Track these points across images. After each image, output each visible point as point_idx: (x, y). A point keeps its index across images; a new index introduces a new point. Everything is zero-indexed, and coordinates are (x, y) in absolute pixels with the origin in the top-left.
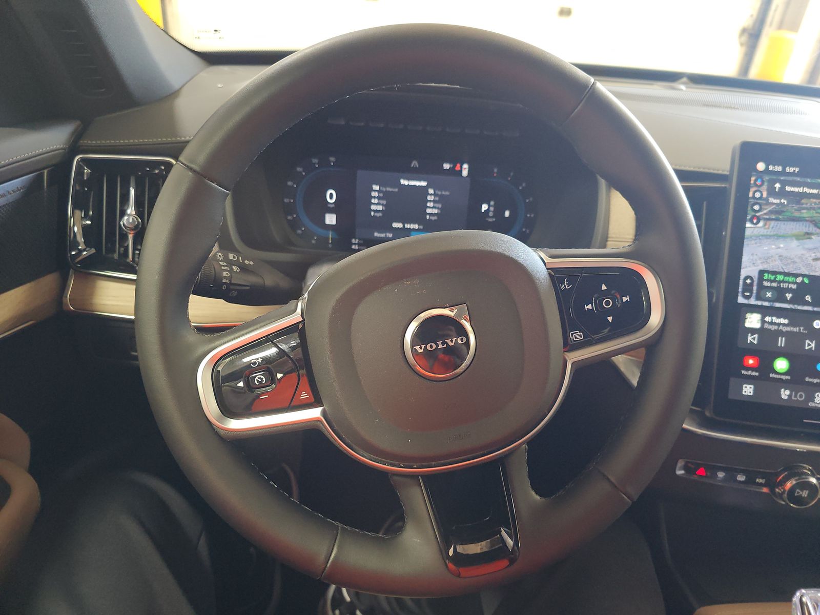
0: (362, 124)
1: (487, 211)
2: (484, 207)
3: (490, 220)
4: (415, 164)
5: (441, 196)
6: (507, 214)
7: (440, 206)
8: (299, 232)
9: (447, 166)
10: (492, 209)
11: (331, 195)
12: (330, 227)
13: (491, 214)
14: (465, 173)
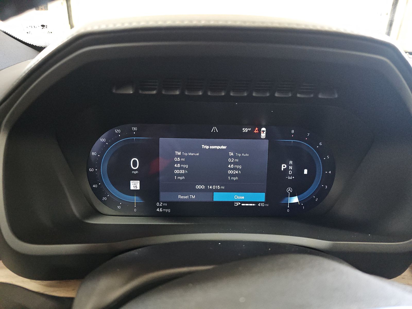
0: (154, 92)
1: (287, 170)
2: (284, 167)
3: (289, 178)
4: (215, 129)
5: (241, 158)
6: (306, 172)
7: (240, 167)
8: (105, 198)
9: (245, 130)
10: (291, 168)
11: (135, 163)
12: (135, 192)
13: (290, 172)
14: (263, 135)
